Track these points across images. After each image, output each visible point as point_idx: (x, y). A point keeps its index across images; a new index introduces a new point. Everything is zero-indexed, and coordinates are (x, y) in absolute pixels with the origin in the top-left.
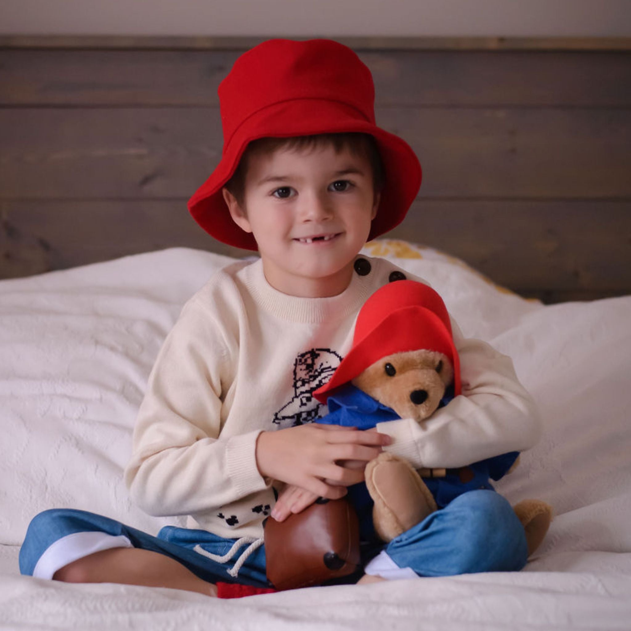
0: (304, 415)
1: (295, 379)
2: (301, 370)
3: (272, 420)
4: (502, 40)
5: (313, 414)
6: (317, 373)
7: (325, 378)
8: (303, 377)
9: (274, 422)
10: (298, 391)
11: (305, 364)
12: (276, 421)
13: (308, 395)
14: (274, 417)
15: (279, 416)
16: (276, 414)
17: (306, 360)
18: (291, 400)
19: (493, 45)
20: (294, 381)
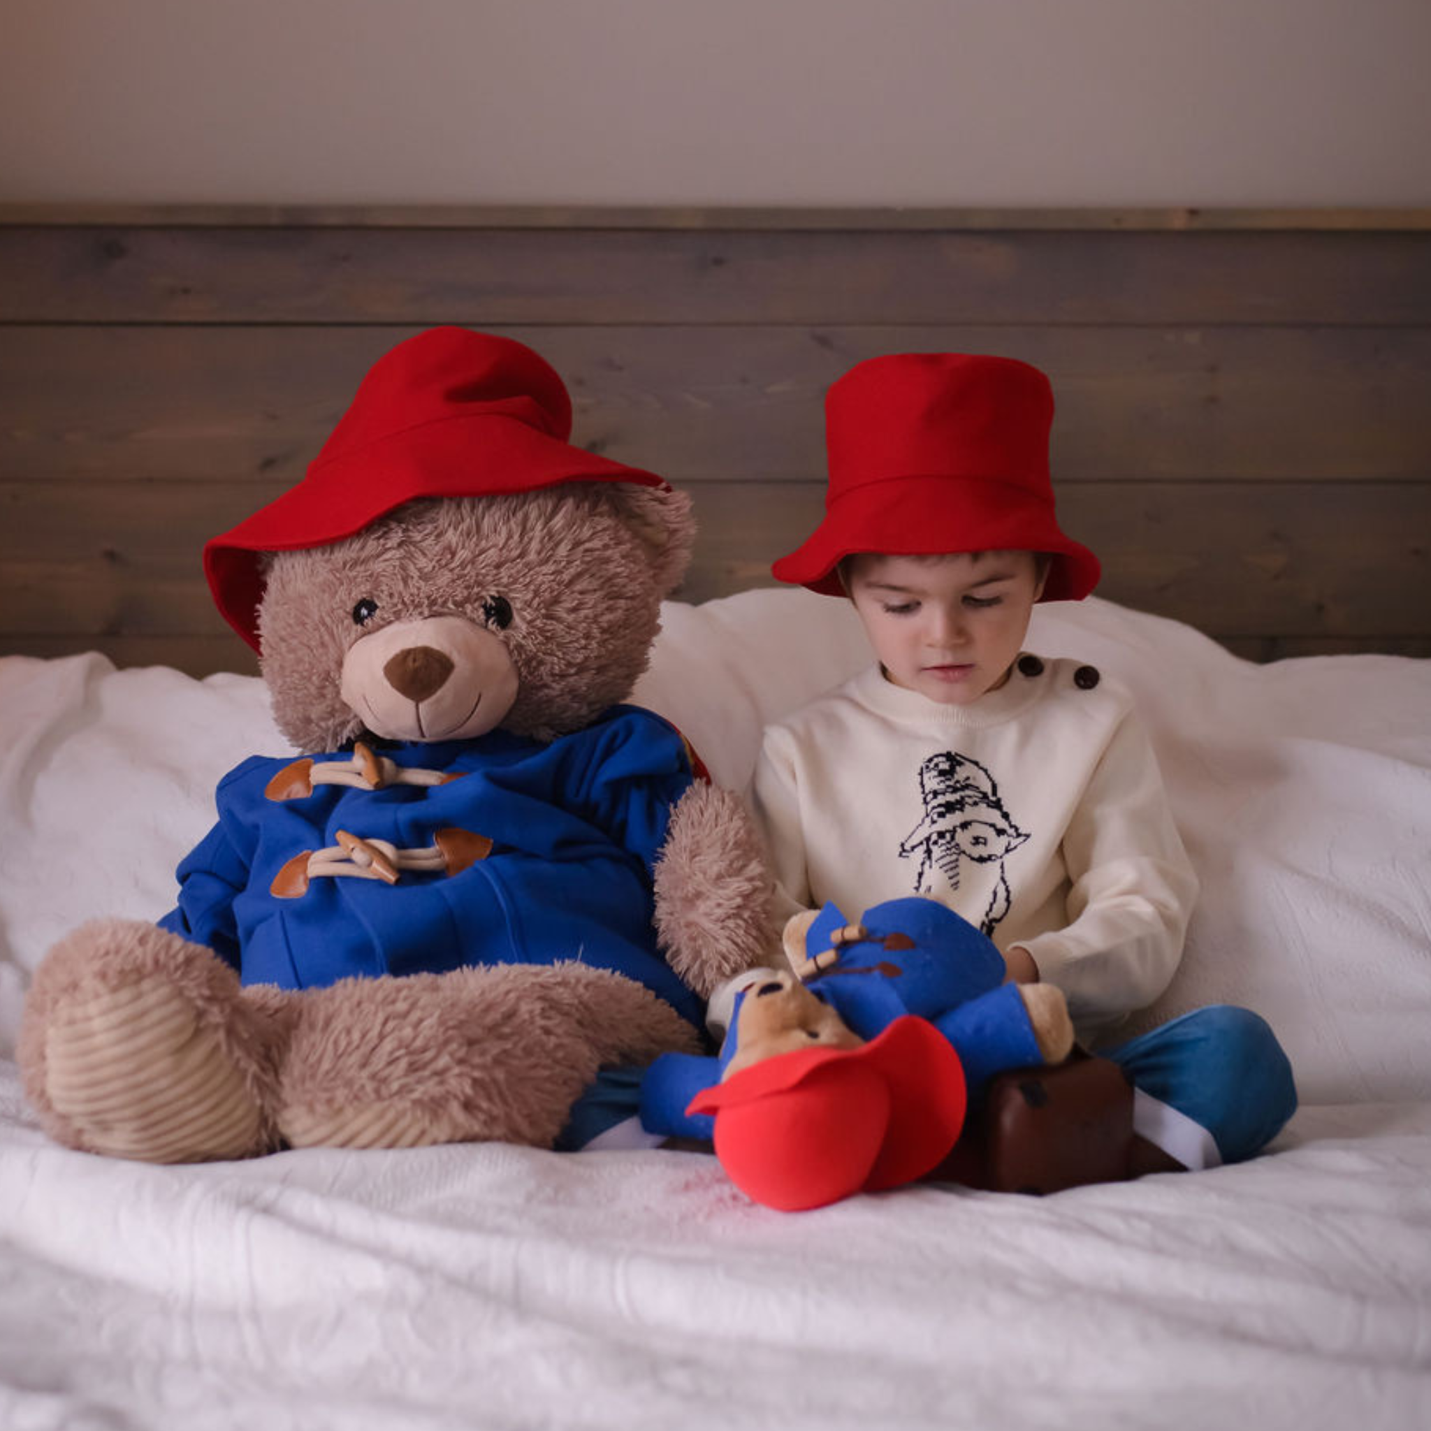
0: (934, 837)
1: (923, 792)
2: (930, 778)
3: (898, 853)
4: (1193, 212)
5: (948, 836)
6: (958, 785)
7: (970, 797)
8: (936, 787)
9: (900, 855)
10: (929, 807)
11: (935, 770)
12: (904, 854)
13: (942, 809)
14: (900, 850)
15: (907, 847)
16: (902, 845)
17: (936, 765)
18: (920, 822)
19: (1179, 223)
20: (923, 796)
